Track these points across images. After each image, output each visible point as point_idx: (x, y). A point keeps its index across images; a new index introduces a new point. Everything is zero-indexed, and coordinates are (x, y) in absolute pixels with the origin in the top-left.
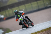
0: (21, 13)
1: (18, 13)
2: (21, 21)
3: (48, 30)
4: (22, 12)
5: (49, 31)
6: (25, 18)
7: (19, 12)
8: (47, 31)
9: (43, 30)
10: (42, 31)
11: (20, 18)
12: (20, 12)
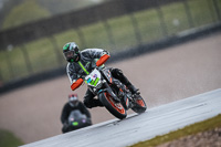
0: (92, 57)
1: (79, 55)
2: (92, 88)
3: (182, 139)
4: (97, 50)
5: (185, 140)
6: (109, 76)
7: (84, 54)
8: (175, 141)
9: (158, 137)
10: (156, 141)
11: (90, 76)
12: (87, 53)
